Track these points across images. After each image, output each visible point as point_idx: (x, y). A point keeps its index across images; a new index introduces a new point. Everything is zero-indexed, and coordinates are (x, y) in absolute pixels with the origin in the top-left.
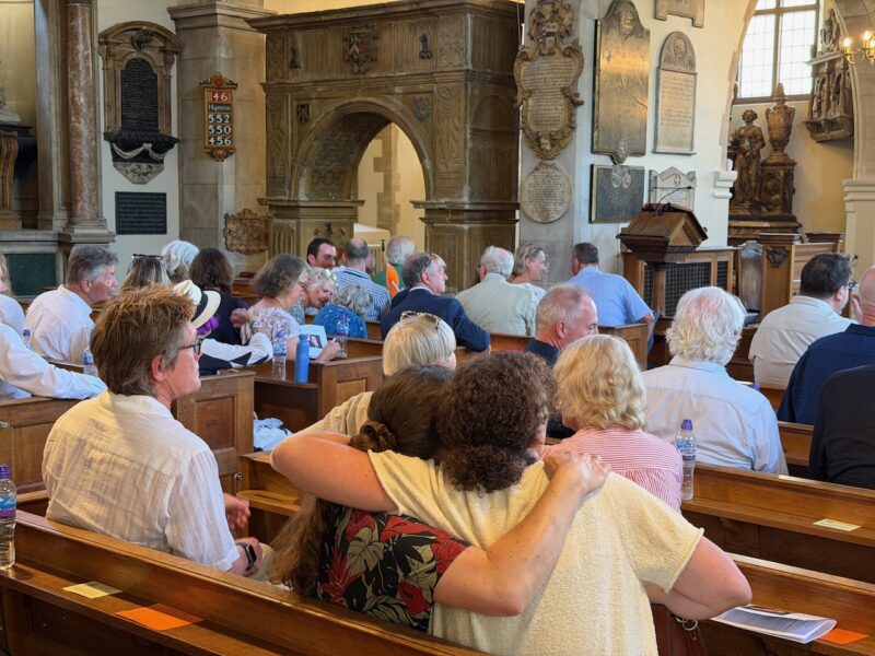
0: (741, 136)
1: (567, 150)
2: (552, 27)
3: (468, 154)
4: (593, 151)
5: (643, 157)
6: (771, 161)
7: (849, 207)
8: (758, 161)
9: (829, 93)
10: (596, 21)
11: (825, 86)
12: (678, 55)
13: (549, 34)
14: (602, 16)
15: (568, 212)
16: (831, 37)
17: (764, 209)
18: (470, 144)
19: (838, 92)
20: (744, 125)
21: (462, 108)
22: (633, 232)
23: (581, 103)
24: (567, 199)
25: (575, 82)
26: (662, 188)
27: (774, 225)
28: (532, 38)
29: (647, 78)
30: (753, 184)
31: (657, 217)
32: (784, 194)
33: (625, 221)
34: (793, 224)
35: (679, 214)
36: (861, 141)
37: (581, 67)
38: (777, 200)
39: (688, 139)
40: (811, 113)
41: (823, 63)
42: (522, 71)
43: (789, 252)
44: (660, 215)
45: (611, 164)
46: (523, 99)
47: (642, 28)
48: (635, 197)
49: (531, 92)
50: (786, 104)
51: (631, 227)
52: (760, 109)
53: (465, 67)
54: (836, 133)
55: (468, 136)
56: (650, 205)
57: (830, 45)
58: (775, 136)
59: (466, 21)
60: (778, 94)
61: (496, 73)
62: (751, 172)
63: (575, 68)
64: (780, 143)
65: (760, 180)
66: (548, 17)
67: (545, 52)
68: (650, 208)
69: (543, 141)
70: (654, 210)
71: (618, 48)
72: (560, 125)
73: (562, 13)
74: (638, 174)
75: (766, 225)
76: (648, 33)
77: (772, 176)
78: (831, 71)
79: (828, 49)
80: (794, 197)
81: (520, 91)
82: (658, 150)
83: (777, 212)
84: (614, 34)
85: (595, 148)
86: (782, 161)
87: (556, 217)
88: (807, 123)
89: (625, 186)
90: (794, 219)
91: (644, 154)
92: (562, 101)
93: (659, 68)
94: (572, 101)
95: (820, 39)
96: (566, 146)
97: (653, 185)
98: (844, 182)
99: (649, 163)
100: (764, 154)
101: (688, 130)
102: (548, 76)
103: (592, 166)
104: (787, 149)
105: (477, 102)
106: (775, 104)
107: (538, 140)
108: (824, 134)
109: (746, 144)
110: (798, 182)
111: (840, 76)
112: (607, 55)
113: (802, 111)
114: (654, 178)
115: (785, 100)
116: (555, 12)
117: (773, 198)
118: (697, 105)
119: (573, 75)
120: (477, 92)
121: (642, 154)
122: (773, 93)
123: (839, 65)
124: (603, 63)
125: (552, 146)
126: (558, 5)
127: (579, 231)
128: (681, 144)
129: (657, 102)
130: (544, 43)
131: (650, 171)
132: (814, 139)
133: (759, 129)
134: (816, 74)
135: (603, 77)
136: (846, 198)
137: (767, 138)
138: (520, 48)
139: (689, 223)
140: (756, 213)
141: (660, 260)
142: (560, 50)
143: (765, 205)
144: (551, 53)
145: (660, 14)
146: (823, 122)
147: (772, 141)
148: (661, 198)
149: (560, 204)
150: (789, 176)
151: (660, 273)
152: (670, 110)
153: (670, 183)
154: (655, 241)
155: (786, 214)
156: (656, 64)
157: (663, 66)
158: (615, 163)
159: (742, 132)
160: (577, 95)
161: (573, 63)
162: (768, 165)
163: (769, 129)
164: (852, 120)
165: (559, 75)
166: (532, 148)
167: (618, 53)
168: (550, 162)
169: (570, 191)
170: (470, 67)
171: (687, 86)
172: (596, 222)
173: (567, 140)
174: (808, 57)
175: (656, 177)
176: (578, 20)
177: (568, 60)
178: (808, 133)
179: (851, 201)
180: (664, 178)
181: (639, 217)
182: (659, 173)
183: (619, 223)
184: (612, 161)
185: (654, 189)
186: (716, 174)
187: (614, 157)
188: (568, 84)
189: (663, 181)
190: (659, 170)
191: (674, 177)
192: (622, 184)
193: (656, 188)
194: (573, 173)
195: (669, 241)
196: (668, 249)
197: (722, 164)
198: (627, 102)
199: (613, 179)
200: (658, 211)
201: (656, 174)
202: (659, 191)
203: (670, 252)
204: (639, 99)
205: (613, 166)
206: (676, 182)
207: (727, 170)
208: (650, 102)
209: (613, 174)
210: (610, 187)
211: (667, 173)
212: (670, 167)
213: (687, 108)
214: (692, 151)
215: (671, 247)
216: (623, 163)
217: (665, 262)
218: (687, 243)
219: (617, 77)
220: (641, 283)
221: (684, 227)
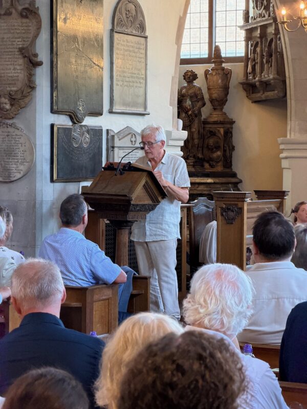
0: (183, 96)
1: (28, 109)
4: (53, 111)
5: (100, 117)
6: (212, 120)
7: (285, 163)
8: (200, 120)
9: (262, 56)
11: (258, 49)
12: (129, 19)
15: (30, 172)
16: (262, 4)
17: (207, 165)
19: (271, 56)
20: (186, 85)
22: (97, 190)
23: (40, 64)
24: (29, 159)
25: (33, 42)
26: (119, 147)
27: (217, 180)
29: (102, 40)
30: (196, 141)
31: (119, 176)
33: (85, 179)
34: (233, 180)
35: (140, 173)
36: (293, 102)
37: (39, 28)
38: (219, 157)
39: (141, 100)
40: (246, 74)
41: (256, 28)
43: (242, 209)
44: (121, 174)
45: (71, 123)
48: (94, 155)
50: (224, 65)
51: (94, 185)
52: (199, 69)
54: (270, 94)
56: (111, 164)
57: (262, 11)
58: (215, 96)
60: (215, 56)
62: (193, 130)
63: (33, 29)
64: (219, 103)
65: (202, 137)
68: (111, 167)
70: (115, 169)
71: (73, 11)
72: (19, 85)
74: (96, 133)
75: (210, 180)
77: (213, 134)
78: (263, 35)
79: (260, 15)
80: (234, 153)
82: (114, 110)
83: (219, 168)
85: (55, 108)
86: (222, 120)
87: (18, 176)
88: (242, 84)
89: (85, 146)
90: (234, 175)
91: (101, 114)
92: (21, 61)
93: (112, 30)
94: (31, 61)
95: (251, 4)
96: (27, 105)
97: (110, 144)
98: (280, 140)
99: (106, 122)
100: (206, 111)
101: (142, 91)
102: (6, 36)
103: (52, 126)
104: (226, 108)
106: (213, 65)
108: (259, 95)
109: (188, 103)
110: (236, 140)
111: (272, 40)
112: (63, 17)
113: (237, 71)
114: (111, 138)
115: (222, 62)
117: (215, 155)
118: (148, 67)
119: (31, 36)
121: (99, 114)
122: (210, 54)
123: (271, 30)
124: (60, 24)
125: (12, 105)
127: (42, 190)
128: (135, 105)
129: (112, 63)
131: (108, 131)
132: (250, 99)
133: (200, 89)
134: (248, 38)
135: (60, 39)
136: (282, 155)
137: (206, 97)
140: (199, 169)
141: (120, 218)
142: (16, 10)
143: (208, 162)
144: (8, 14)
146: (257, 84)
147: (212, 101)
148: (119, 157)
149: (22, 163)
150: (228, 134)
151: (123, 231)
152: (124, 72)
153: (126, 142)
154: (118, 200)
155: (227, 170)
156: (109, 27)
157: (116, 29)
158: (74, 123)
159: (184, 91)
160: (36, 55)
161: (31, 24)
162: (209, 123)
163: (209, 89)
164: (284, 82)
165: (16, 36)
167: (73, 15)
168: (10, 122)
169: (32, 150)
171: (139, 48)
172: (58, 181)
173: (26, 100)
174: (241, 22)
175: (113, 136)
177: (25, 20)
178: (244, 94)
179: (286, 158)
180: (121, 137)
181: (101, 176)
182: (116, 132)
183: (80, 182)
184: (71, 120)
185: (111, 148)
186: (169, 134)
187: (73, 116)
188: (26, 44)
189: (120, 140)
190: (116, 129)
191: (130, 136)
192: (81, 143)
193: (113, 147)
194: (34, 133)
195: (132, 200)
196: (131, 208)
197: (173, 124)
198: (84, 62)
199: (73, 138)
200: (120, 170)
201: (112, 134)
202: (116, 150)
203: (132, 211)
204: (95, 60)
205: (72, 125)
206: (132, 141)
207: (178, 129)
208: (105, 63)
209: (73, 133)
210: (70, 146)
211: (123, 132)
212: (126, 126)
213: (139, 70)
214: (145, 111)
215: (133, 205)
216: (81, 123)
217: (128, 220)
218: (148, 201)
219: (74, 38)
220: (103, 239)
221: (144, 186)
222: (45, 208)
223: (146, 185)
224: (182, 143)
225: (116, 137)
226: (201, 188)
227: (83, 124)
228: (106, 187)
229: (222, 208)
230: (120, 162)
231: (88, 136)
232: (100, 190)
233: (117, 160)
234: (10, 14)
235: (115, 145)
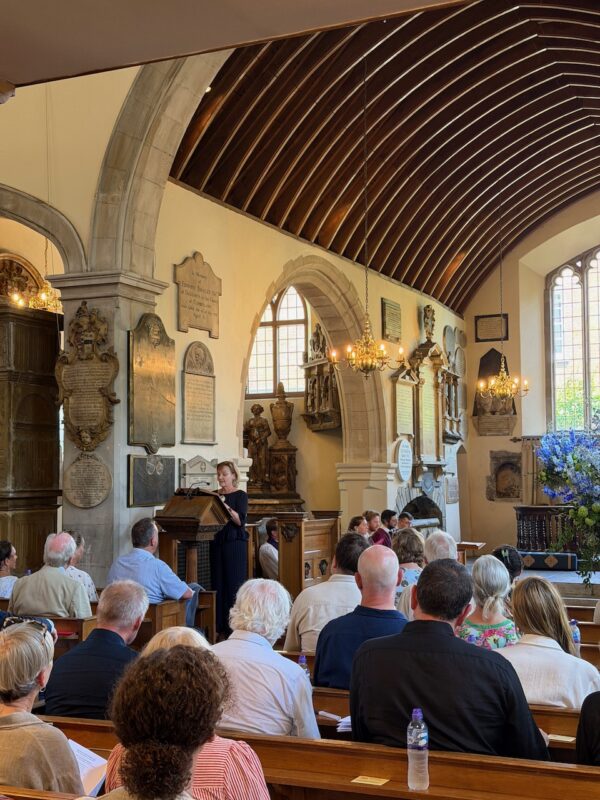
0: (251, 427)
1: (107, 442)
2: (90, 336)
3: (11, 446)
4: (129, 443)
5: (172, 448)
6: (278, 448)
7: (342, 486)
8: (266, 448)
9: (320, 391)
10: (129, 332)
11: (316, 386)
12: (198, 361)
13: (87, 342)
14: (133, 328)
15: (109, 498)
17: (273, 488)
18: (13, 438)
19: (326, 391)
20: (253, 417)
21: (6, 405)
22: (168, 514)
23: (118, 402)
24: (107, 486)
25: (112, 383)
26: (190, 474)
28: (71, 345)
29: (174, 379)
30: (263, 467)
31: (188, 500)
32: (289, 475)
33: (159, 504)
34: (297, 501)
35: (207, 497)
36: (348, 431)
37: (117, 371)
38: (284, 480)
39: (210, 432)
40: (306, 407)
41: (313, 368)
42: (63, 373)
43: (300, 528)
44: (191, 498)
45: (146, 454)
46: (64, 397)
47: (168, 339)
48: (167, 482)
49: (71, 391)
50: (287, 399)
51: (166, 509)
52: (265, 403)
53: (8, 368)
54: (328, 424)
55: (12, 430)
56: (183, 489)
57: (318, 353)
58: (279, 426)
59: (9, 330)
60: (279, 391)
61: (37, 374)
63: (112, 371)
64: (283, 432)
65: (269, 463)
66: (85, 327)
67: (84, 357)
68: (181, 492)
69: (84, 434)
70: (185, 495)
71: (148, 355)
72: (99, 421)
73: (98, 324)
74: (169, 462)
75: (276, 502)
76: (173, 342)
77: (278, 460)
78: (320, 373)
79: (317, 356)
80: (297, 477)
81: (61, 390)
82: (185, 442)
83: (284, 491)
84: (144, 342)
85: (131, 440)
86: (286, 447)
87: (98, 502)
88: (303, 415)
89: (159, 474)
90: (298, 497)
91: (173, 445)
92: (101, 400)
93: (183, 371)
94: (110, 400)
95: (310, 347)
96: (106, 438)
97: (182, 472)
98: (337, 464)
99: (178, 452)
100: (271, 441)
101: (210, 424)
102: (87, 378)
103: (129, 456)
104: (289, 437)
105: (20, 399)
106: (277, 400)
107: (79, 433)
108: (318, 425)
109: (255, 433)
110: (298, 466)
111: (328, 378)
112: (139, 360)
113: (299, 405)
114: (183, 466)
115: (285, 397)
116: (92, 323)
117: (280, 479)
118: (216, 402)
119: (110, 377)
120: (20, 390)
122: (275, 390)
123: (327, 369)
124: (136, 366)
125: (92, 438)
126: (94, 317)
127: (119, 515)
128: (204, 436)
129: (183, 400)
130: (82, 349)
131: (180, 460)
132: (311, 429)
133: (266, 421)
134: (308, 376)
135: (135, 379)
136: (339, 478)
137: (272, 427)
138: (60, 353)
139: (217, 506)
140: (266, 492)
141: (190, 539)
142: (97, 355)
143: (274, 485)
144: (89, 358)
145: (183, 327)
146: (316, 415)
147: (277, 430)
148: (190, 483)
149: (101, 491)
150: (292, 460)
151: (193, 550)
152: (194, 407)
153: (196, 469)
154: (186, 523)
155: (293, 492)
156: (180, 368)
157: (187, 370)
158: (148, 453)
159: (252, 422)
160: (114, 395)
161: (111, 367)
162: (274, 450)
163: (274, 421)
164: (339, 413)
165: (97, 377)
166: (74, 440)
167: (148, 358)
168: (90, 453)
169: (110, 479)
170: (13, 368)
171: (208, 387)
172: (134, 506)
173: (106, 434)
174: (301, 362)
175: (185, 465)
176: (112, 331)
177: (104, 364)
178: (305, 424)
179: (343, 481)
180: (192, 465)
181: (173, 501)
182: (187, 461)
183: (154, 506)
184: (146, 451)
185: (182, 475)
187: (148, 447)
188: (105, 385)
189: (191, 467)
190: (187, 458)
191: (200, 464)
192: (155, 471)
193: (185, 474)
194: (112, 463)
195: (200, 522)
196: (199, 529)
197: (239, 452)
198: (158, 400)
199: (148, 467)
200: (190, 495)
201: (184, 462)
202: (188, 476)
203: (200, 532)
204: (168, 397)
205: (147, 456)
206: (202, 469)
207: (243, 457)
208: (177, 400)
209: (148, 463)
210: (145, 474)
211: (194, 461)
212: (196, 456)
213: (208, 405)
214: (214, 441)
215: (202, 526)
216: (155, 453)
217: (197, 540)
218: (215, 523)
219: (148, 379)
220: (175, 559)
221: (212, 509)
224: (248, 470)
225: (187, 465)
226: (268, 508)
227: (157, 454)
228: (177, 510)
229: (282, 527)
230: (191, 488)
231: (161, 465)
232: (172, 513)
233: (188, 486)
234: (91, 359)
235: (187, 473)
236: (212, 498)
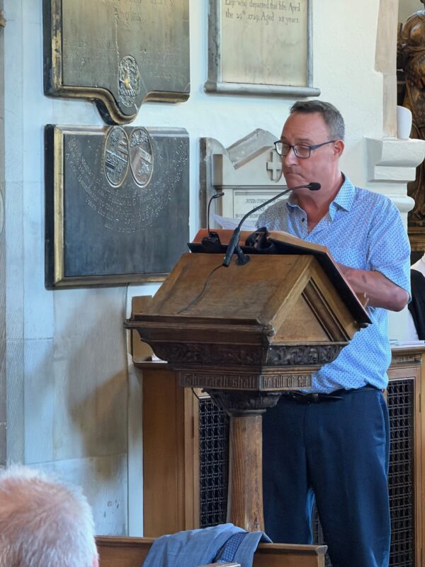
4: (50, 91)
5: (181, 107)
20: (421, 12)
22: (173, 310)
31: (233, 268)
33: (143, 279)
35: (292, 258)
39: (296, 55)
44: (241, 262)
45: (100, 124)
48: (166, 212)
51: (167, 295)
56: (213, 234)
68: (211, 244)
70: (224, 250)
82: (220, 86)
85: (56, 80)
89: (141, 185)
91: (184, 97)
97: (210, 180)
99: (199, 119)
101: (297, 31)
103: (49, 132)
114: (213, 162)
121: (179, 95)
128: (278, 68)
131: (203, 142)
141: (240, 386)
153: (254, 173)
154: (232, 335)
158: (110, 122)
159: (416, 29)
172: (66, 282)
175: (218, 158)
180: (239, 159)
181: (184, 269)
182: (226, 145)
183: (127, 284)
184: (102, 115)
185: (213, 191)
186: (373, 148)
187: (107, 104)
189: (236, 167)
190: (225, 138)
191: (266, 155)
192: (130, 179)
193: (219, 188)
195: (271, 334)
196: (269, 354)
197: (385, 120)
199: (108, 165)
200: (236, 252)
201: (216, 151)
202: (228, 194)
203: (271, 364)
205: (105, 129)
206: (271, 171)
207: (398, 135)
209: (106, 150)
210: (99, 187)
211: (247, 145)
212: (254, 129)
214: (307, 86)
215: (276, 348)
216: (128, 121)
217: (261, 389)
218: (316, 337)
221: (305, 294)
222: (33, 360)
223: (309, 289)
224: (411, 175)
225: (226, 159)
227: (133, 124)
228: (199, 298)
230: (238, 229)
231: (148, 158)
232: (182, 307)
235: (225, 183)
236: (307, 260)
